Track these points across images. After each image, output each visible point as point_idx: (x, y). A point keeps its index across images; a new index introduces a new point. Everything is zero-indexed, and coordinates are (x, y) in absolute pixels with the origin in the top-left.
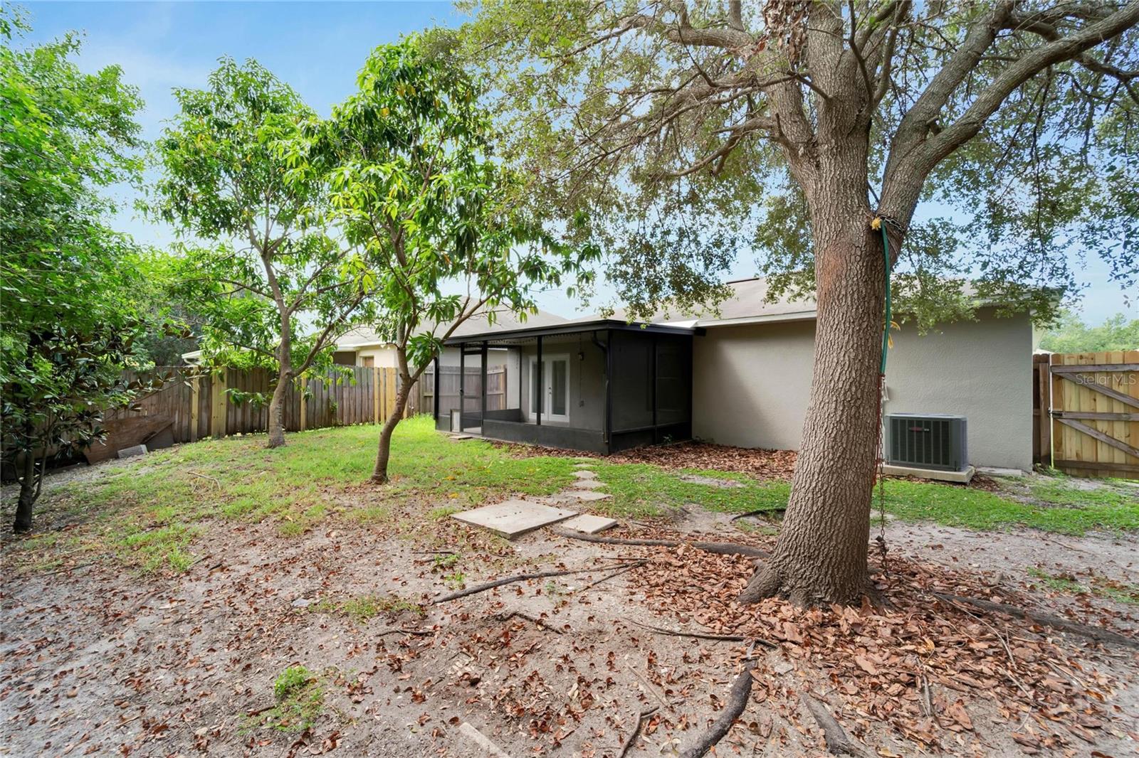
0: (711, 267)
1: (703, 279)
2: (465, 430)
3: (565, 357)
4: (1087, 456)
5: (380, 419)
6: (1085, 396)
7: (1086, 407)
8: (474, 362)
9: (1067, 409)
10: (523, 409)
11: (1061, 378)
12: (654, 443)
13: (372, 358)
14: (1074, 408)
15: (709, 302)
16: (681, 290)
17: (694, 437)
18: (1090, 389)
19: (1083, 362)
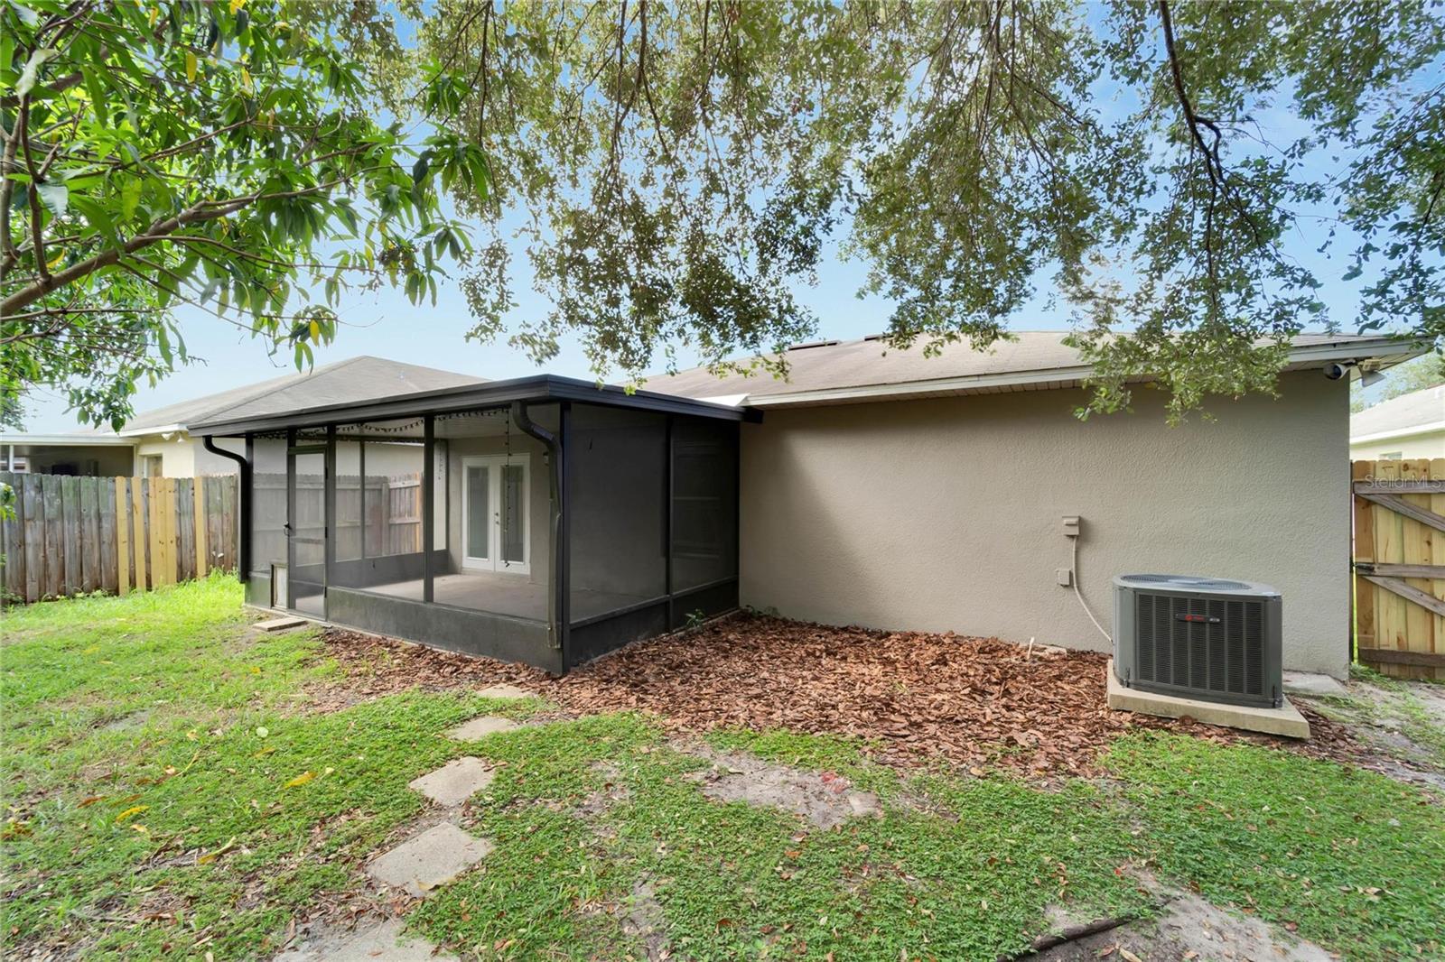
0: (773, 267)
1: (755, 292)
2: (300, 602)
3: (522, 460)
4: (1417, 642)
5: (133, 583)
6: (1413, 535)
7: (1415, 555)
8: (311, 466)
9: (1381, 560)
10: (453, 551)
11: (1369, 503)
12: (667, 630)
13: (158, 458)
14: (1393, 557)
15: (767, 344)
16: (710, 317)
17: (742, 605)
18: (1422, 524)
19: (1409, 475)
